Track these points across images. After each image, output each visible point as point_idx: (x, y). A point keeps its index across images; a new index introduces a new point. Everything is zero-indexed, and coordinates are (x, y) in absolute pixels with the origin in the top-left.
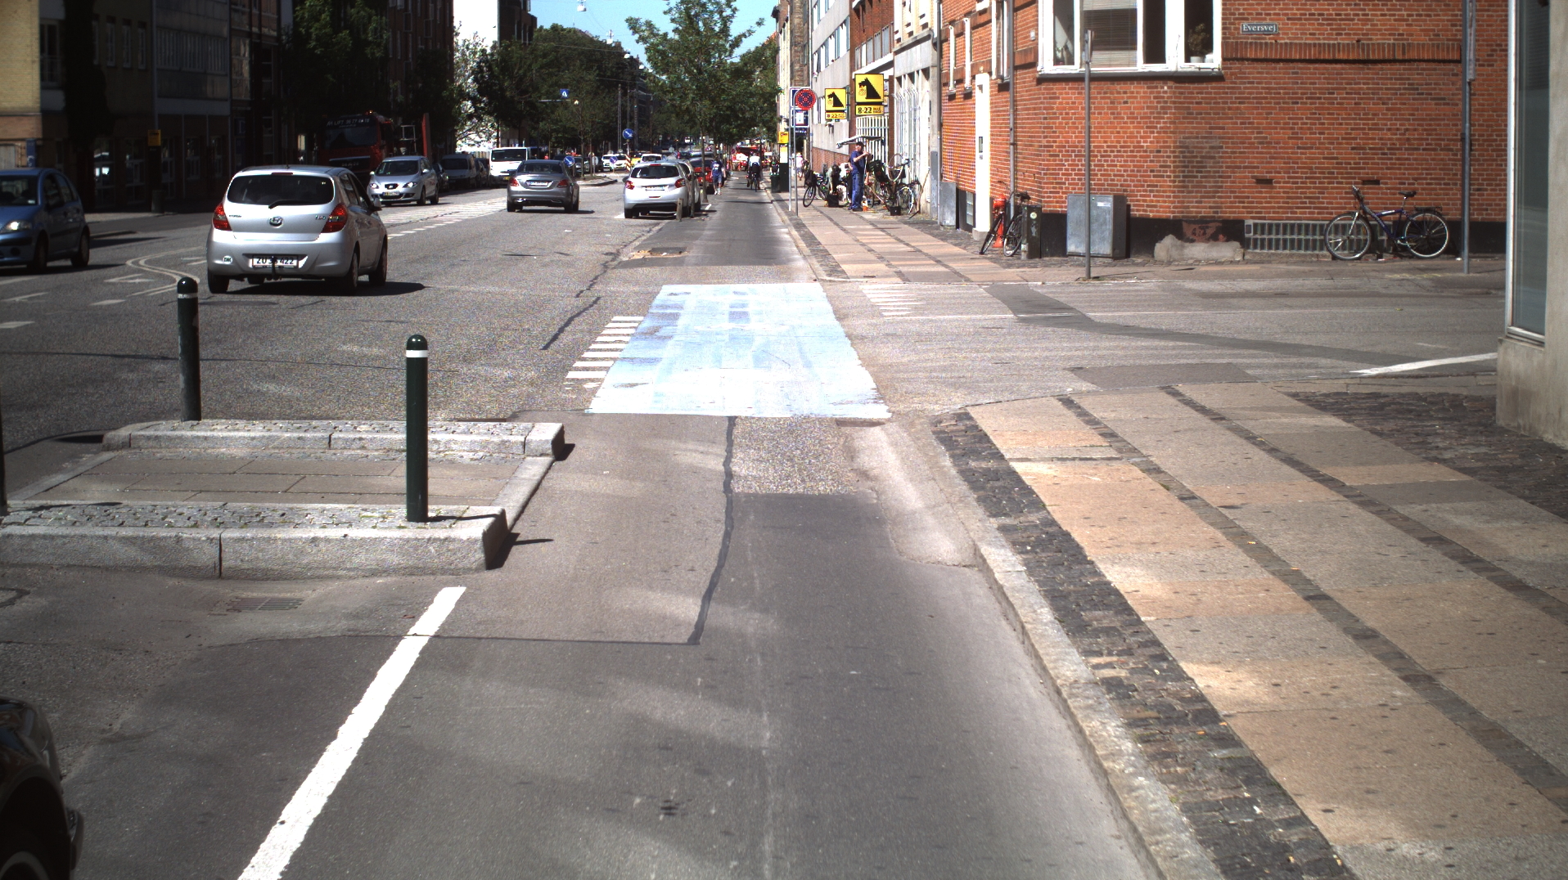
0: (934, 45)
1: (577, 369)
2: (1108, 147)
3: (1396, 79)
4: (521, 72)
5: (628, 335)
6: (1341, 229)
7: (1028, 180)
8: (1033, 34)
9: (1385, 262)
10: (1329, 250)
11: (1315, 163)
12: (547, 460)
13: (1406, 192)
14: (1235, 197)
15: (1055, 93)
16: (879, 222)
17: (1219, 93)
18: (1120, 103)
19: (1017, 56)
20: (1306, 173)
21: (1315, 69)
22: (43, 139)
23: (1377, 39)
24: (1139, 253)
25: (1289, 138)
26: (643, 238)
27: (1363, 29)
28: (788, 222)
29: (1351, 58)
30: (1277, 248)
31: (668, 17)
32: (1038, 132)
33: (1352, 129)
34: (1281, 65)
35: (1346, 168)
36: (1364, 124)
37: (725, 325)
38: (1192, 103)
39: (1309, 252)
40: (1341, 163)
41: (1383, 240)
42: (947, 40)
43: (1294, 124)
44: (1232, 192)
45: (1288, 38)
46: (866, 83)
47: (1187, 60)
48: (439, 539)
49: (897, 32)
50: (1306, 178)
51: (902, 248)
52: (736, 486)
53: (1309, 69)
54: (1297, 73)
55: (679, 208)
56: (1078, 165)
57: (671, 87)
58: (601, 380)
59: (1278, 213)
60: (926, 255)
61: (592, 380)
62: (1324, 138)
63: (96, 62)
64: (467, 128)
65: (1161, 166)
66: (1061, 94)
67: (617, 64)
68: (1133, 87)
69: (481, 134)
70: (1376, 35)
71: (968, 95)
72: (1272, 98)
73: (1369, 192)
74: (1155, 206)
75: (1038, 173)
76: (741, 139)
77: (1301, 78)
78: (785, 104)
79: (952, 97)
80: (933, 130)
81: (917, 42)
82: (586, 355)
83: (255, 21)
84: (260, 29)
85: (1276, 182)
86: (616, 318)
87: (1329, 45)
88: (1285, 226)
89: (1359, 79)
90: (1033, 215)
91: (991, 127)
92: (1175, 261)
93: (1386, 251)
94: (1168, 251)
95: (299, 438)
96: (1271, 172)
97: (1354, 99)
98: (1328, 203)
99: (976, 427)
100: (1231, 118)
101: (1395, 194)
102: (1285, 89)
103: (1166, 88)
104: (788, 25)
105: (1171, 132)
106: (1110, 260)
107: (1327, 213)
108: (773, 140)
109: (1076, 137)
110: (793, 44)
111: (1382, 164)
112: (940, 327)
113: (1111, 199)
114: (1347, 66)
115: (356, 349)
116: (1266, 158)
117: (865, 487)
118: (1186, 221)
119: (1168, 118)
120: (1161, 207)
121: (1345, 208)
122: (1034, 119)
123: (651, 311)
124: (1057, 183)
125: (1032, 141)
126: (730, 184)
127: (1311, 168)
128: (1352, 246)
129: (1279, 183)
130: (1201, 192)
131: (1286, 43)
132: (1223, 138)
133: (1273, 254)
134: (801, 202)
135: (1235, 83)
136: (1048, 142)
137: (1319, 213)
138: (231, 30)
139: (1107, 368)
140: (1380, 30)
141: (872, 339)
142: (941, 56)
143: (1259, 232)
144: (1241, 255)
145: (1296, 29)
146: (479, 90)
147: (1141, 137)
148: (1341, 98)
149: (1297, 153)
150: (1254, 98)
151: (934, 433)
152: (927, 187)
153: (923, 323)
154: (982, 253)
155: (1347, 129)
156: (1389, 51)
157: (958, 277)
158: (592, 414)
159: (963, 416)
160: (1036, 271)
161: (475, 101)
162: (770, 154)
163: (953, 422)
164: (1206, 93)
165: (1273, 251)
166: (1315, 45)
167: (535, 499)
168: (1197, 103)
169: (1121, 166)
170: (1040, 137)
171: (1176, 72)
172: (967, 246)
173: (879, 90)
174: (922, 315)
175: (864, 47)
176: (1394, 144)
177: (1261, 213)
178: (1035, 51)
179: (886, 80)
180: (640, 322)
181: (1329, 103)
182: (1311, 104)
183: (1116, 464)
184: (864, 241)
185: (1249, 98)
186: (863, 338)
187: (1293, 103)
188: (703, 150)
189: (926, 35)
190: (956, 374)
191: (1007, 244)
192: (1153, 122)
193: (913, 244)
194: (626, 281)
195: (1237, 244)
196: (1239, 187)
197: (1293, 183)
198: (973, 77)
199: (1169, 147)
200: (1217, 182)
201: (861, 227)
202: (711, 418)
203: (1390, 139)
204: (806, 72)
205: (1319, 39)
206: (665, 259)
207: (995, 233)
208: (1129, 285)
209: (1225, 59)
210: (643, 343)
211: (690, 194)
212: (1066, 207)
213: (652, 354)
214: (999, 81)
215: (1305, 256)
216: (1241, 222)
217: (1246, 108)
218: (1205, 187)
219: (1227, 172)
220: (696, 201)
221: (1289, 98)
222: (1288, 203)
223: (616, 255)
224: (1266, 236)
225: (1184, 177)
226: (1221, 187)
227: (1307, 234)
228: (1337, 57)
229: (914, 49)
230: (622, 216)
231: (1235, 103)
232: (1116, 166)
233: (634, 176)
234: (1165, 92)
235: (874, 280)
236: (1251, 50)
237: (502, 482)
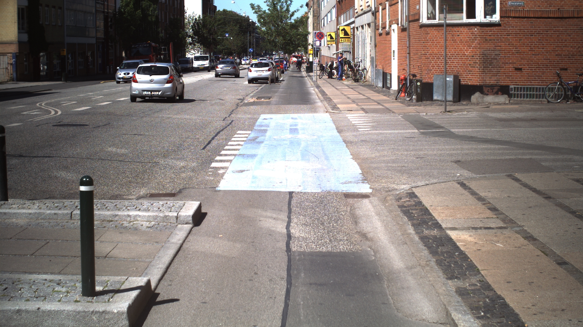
0: (373, 14)
1: (217, 161)
2: (451, 54)
3: (575, 25)
4: (210, 27)
5: (243, 141)
6: (552, 90)
7: (415, 69)
8: (418, 7)
9: (570, 104)
10: (546, 98)
11: (540, 61)
12: (190, 226)
13: (579, 74)
14: (505, 76)
15: (428, 32)
16: (350, 85)
17: (499, 31)
18: (456, 36)
19: (410, 16)
20: (536, 65)
21: (540, 21)
22: (19, 53)
23: (566, 8)
24: (464, 100)
25: (529, 51)
26: (255, 92)
27: (560, 4)
28: (313, 85)
29: (555, 16)
30: (524, 98)
31: (266, 4)
32: (421, 48)
33: (556, 47)
34: (526, 19)
35: (553, 63)
36: (561, 45)
37: (288, 135)
38: (487, 36)
39: (537, 99)
40: (551, 61)
41: (569, 94)
42: (378, 11)
43: (531, 44)
44: (504, 74)
45: (529, 8)
46: (344, 30)
47: (485, 17)
48: (99, 312)
49: (356, 9)
50: (536, 68)
51: (361, 97)
52: (293, 246)
53: (538, 21)
54: (532, 23)
55: (269, 79)
56: (437, 62)
57: (267, 32)
58: (226, 168)
59: (524, 82)
60: (373, 100)
61: (223, 168)
62: (544, 51)
63: (41, 23)
64: (190, 48)
65: (474, 63)
66: (430, 32)
67: (248, 24)
68: (461, 29)
69: (195, 50)
70: (566, 6)
71: (388, 34)
72: (522, 34)
73: (563, 74)
74: (471, 80)
75: (420, 66)
76: (294, 52)
77: (535, 25)
78: (310, 39)
79: (380, 35)
80: (372, 48)
81: (365, 13)
82: (223, 152)
83: (106, 7)
84: (108, 10)
85: (523, 70)
86: (239, 132)
87: (546, 11)
88: (527, 88)
89: (559, 25)
90: (419, 84)
91: (398, 47)
92: (480, 103)
93: (570, 99)
94: (477, 99)
95: (55, 214)
96: (521, 65)
97: (557, 34)
98: (545, 78)
99: (420, 203)
100: (504, 42)
101: (574, 74)
102: (527, 29)
103: (476, 29)
104: (312, 9)
105: (478, 48)
106: (452, 103)
107: (545, 83)
108: (306, 52)
109: (437, 50)
110: (314, 16)
111: (569, 61)
112: (386, 137)
113: (452, 77)
114: (554, 20)
115: (114, 150)
116: (519, 59)
117: (365, 246)
118: (484, 86)
119: (477, 42)
120: (474, 80)
121: (553, 81)
122: (418, 43)
123: (255, 128)
124: (429, 70)
125: (417, 52)
126: (290, 69)
127: (538, 63)
128: (557, 97)
129: (525, 70)
130: (491, 74)
131: (528, 10)
132: (501, 51)
133: (522, 100)
134: (318, 77)
135: (506, 27)
136: (425, 52)
137: (542, 83)
138: (96, 10)
139: (472, 161)
140: (568, 4)
141: (356, 143)
142: (376, 18)
143: (516, 91)
144: (508, 101)
145: (532, 4)
146: (194, 34)
147: (465, 50)
148: (551, 34)
149: (532, 57)
150: (514, 34)
151: (399, 206)
152: (370, 71)
153: (377, 134)
154: (396, 99)
155: (554, 47)
156: (571, 13)
157: (388, 111)
158: (220, 191)
159: (412, 195)
160: (422, 108)
161: (192, 38)
162: (305, 58)
163: (408, 199)
164: (493, 31)
165: (522, 99)
166: (540, 11)
167: (176, 260)
168: (489, 36)
169: (456, 63)
170: (421, 50)
171: (480, 22)
172: (389, 96)
173: (349, 32)
174: (376, 130)
175: (342, 16)
176: (574, 53)
177: (517, 82)
178: (419, 14)
179: (351, 29)
180: (249, 134)
181: (546, 36)
182: (538, 36)
183: (505, 231)
184: (345, 94)
185: (512, 34)
186: (351, 142)
187: (531, 36)
188: (279, 56)
189: (369, 10)
190: (400, 165)
191: (407, 96)
192: (470, 44)
193: (366, 95)
194: (245, 113)
195: (506, 96)
196: (507, 72)
197: (531, 70)
198: (390, 26)
199: (478, 54)
200: (498, 69)
201: (343, 87)
202: (280, 192)
203: (572, 51)
204: (319, 27)
205: (542, 8)
206: (263, 102)
207: (402, 91)
208: (464, 115)
209: (501, 17)
210: (249, 146)
211: (274, 74)
212: (433, 80)
213: (253, 152)
214: (402, 27)
215: (536, 101)
216: (508, 86)
217: (510, 38)
218: (493, 71)
219: (502, 65)
220: (276, 77)
221: (529, 34)
222: (528, 78)
223: (242, 100)
224: (519, 93)
225: (484, 67)
226: (500, 71)
227: (536, 92)
228: (549, 16)
229: (363, 16)
230: (247, 83)
231: (506, 36)
232: (454, 63)
233: (252, 66)
234: (476, 31)
235: (352, 112)
236: (513, 13)
237: (159, 246)
